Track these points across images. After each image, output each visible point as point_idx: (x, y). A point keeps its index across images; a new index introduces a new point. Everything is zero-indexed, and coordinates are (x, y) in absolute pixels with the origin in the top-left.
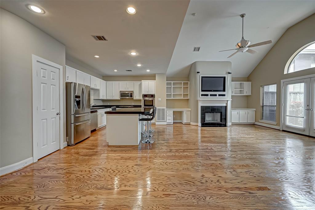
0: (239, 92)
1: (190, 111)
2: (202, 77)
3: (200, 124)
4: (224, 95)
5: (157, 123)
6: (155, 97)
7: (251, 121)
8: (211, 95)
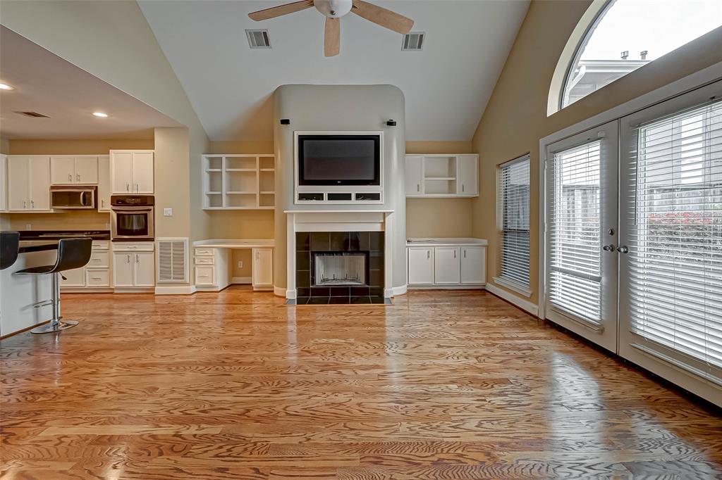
0: (446, 187)
1: (273, 248)
2: (302, 139)
3: (291, 292)
4: (376, 197)
5: (159, 290)
6: (153, 205)
7: (474, 279)
8: (332, 197)
